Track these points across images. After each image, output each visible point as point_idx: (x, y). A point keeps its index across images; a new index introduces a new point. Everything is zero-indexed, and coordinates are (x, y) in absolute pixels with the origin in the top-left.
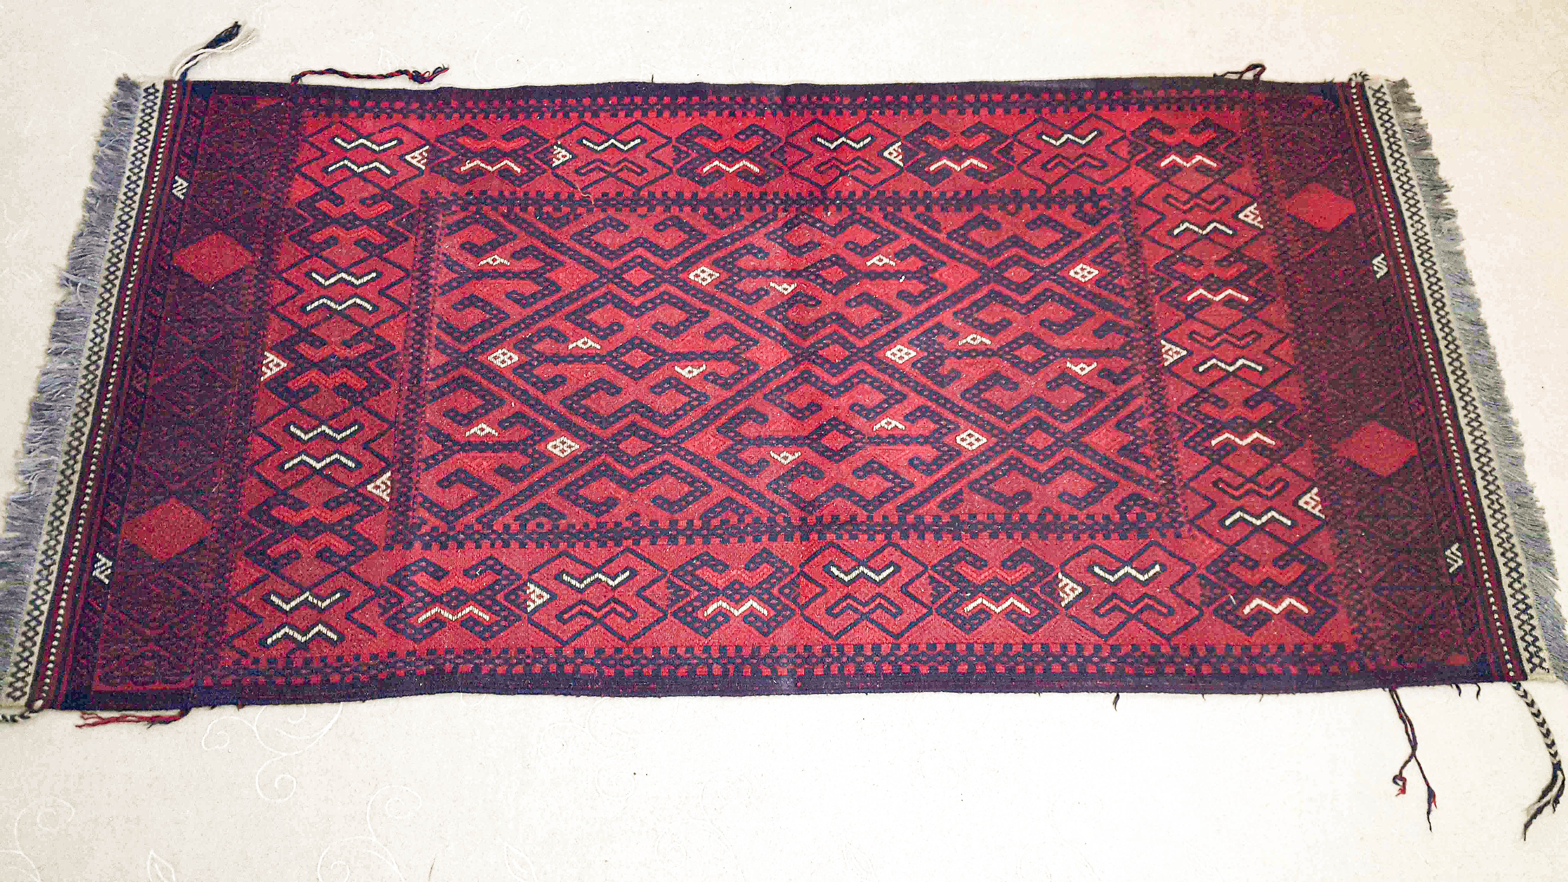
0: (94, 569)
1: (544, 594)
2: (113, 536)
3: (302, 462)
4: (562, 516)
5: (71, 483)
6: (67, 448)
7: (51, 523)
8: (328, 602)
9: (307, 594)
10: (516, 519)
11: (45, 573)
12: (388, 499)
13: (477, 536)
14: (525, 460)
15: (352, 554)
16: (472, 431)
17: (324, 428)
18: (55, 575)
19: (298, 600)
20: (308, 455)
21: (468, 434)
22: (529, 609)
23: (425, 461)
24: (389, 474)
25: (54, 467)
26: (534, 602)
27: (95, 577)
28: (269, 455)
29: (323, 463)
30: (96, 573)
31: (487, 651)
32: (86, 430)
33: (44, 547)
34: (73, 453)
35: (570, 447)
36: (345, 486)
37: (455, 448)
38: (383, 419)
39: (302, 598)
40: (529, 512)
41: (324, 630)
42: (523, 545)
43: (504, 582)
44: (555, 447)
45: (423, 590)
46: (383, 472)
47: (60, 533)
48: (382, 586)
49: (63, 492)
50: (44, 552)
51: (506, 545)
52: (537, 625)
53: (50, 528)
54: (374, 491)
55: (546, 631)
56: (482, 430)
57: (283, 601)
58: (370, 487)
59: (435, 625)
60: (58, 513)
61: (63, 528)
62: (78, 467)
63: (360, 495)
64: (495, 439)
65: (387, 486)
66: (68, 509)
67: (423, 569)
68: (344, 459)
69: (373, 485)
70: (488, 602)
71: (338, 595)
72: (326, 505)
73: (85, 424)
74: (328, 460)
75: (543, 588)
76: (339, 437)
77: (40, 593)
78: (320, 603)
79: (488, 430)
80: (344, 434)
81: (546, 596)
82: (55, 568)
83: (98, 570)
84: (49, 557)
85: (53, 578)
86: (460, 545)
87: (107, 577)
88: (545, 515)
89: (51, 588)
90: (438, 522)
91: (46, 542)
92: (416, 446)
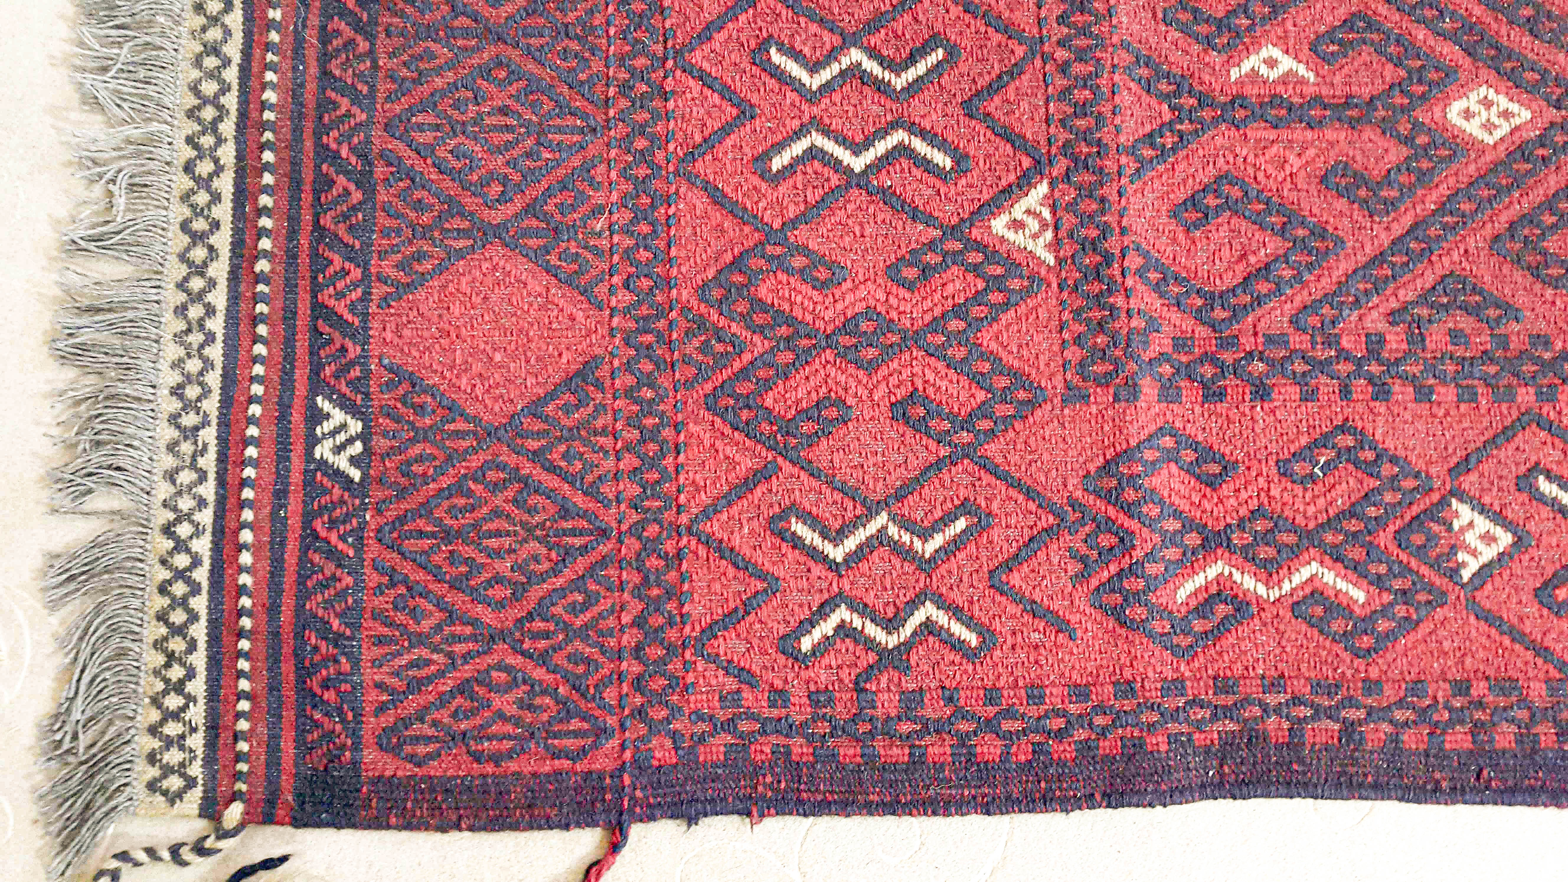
0: (318, 441)
1: (1499, 531)
2: (354, 350)
3: (813, 153)
4: (1509, 310)
5: (216, 198)
6: (192, 101)
7: (181, 310)
8: (938, 540)
9: (882, 519)
10: (1392, 317)
11: (186, 448)
12: (1051, 260)
13: (1299, 367)
14: (1396, 153)
15: (983, 411)
16: (1246, 66)
17: (856, 55)
18: (212, 454)
19: (861, 535)
20: (826, 132)
21: (1234, 74)
22: (1466, 575)
23: (1131, 151)
24: (1043, 188)
25: (164, 153)
26: (1474, 553)
27: (323, 462)
28: (726, 130)
29: (869, 156)
30: (323, 451)
31: (1372, 686)
32: (233, 50)
33: (175, 378)
34: (209, 113)
35: (1506, 114)
36: (929, 220)
37: (1206, 114)
38: (1009, 30)
39: (872, 528)
40: (1423, 298)
41: (941, 618)
42: (1423, 394)
43: (1388, 498)
44: (1468, 114)
45: (1177, 514)
46: (1024, 183)
47: (210, 338)
48: (1073, 503)
49: (200, 225)
50: (177, 391)
51: (1382, 392)
52: (1487, 617)
53: (182, 326)
54: (1011, 235)
55: (1517, 635)
56: (1271, 63)
57: (824, 536)
58: (999, 225)
59: (1222, 610)
60: (197, 284)
61: (217, 325)
62: (228, 153)
63: (980, 246)
64: (1309, 91)
65: (1044, 225)
66: (220, 270)
67: (1171, 457)
68: (919, 146)
69: (1004, 218)
70: (1356, 553)
71: (961, 524)
72: (892, 271)
73: (227, 32)
74: (881, 147)
75: (1499, 517)
76: (899, 82)
77: (185, 504)
78: (918, 544)
79: (1286, 63)
80: (911, 74)
81: (1505, 539)
82: (209, 435)
83: (328, 444)
84: (189, 406)
85: (209, 462)
86: (1261, 392)
87: (354, 461)
88: (1465, 308)
89: (208, 490)
90: (1188, 324)
91: (177, 364)
92: (1106, 109)
